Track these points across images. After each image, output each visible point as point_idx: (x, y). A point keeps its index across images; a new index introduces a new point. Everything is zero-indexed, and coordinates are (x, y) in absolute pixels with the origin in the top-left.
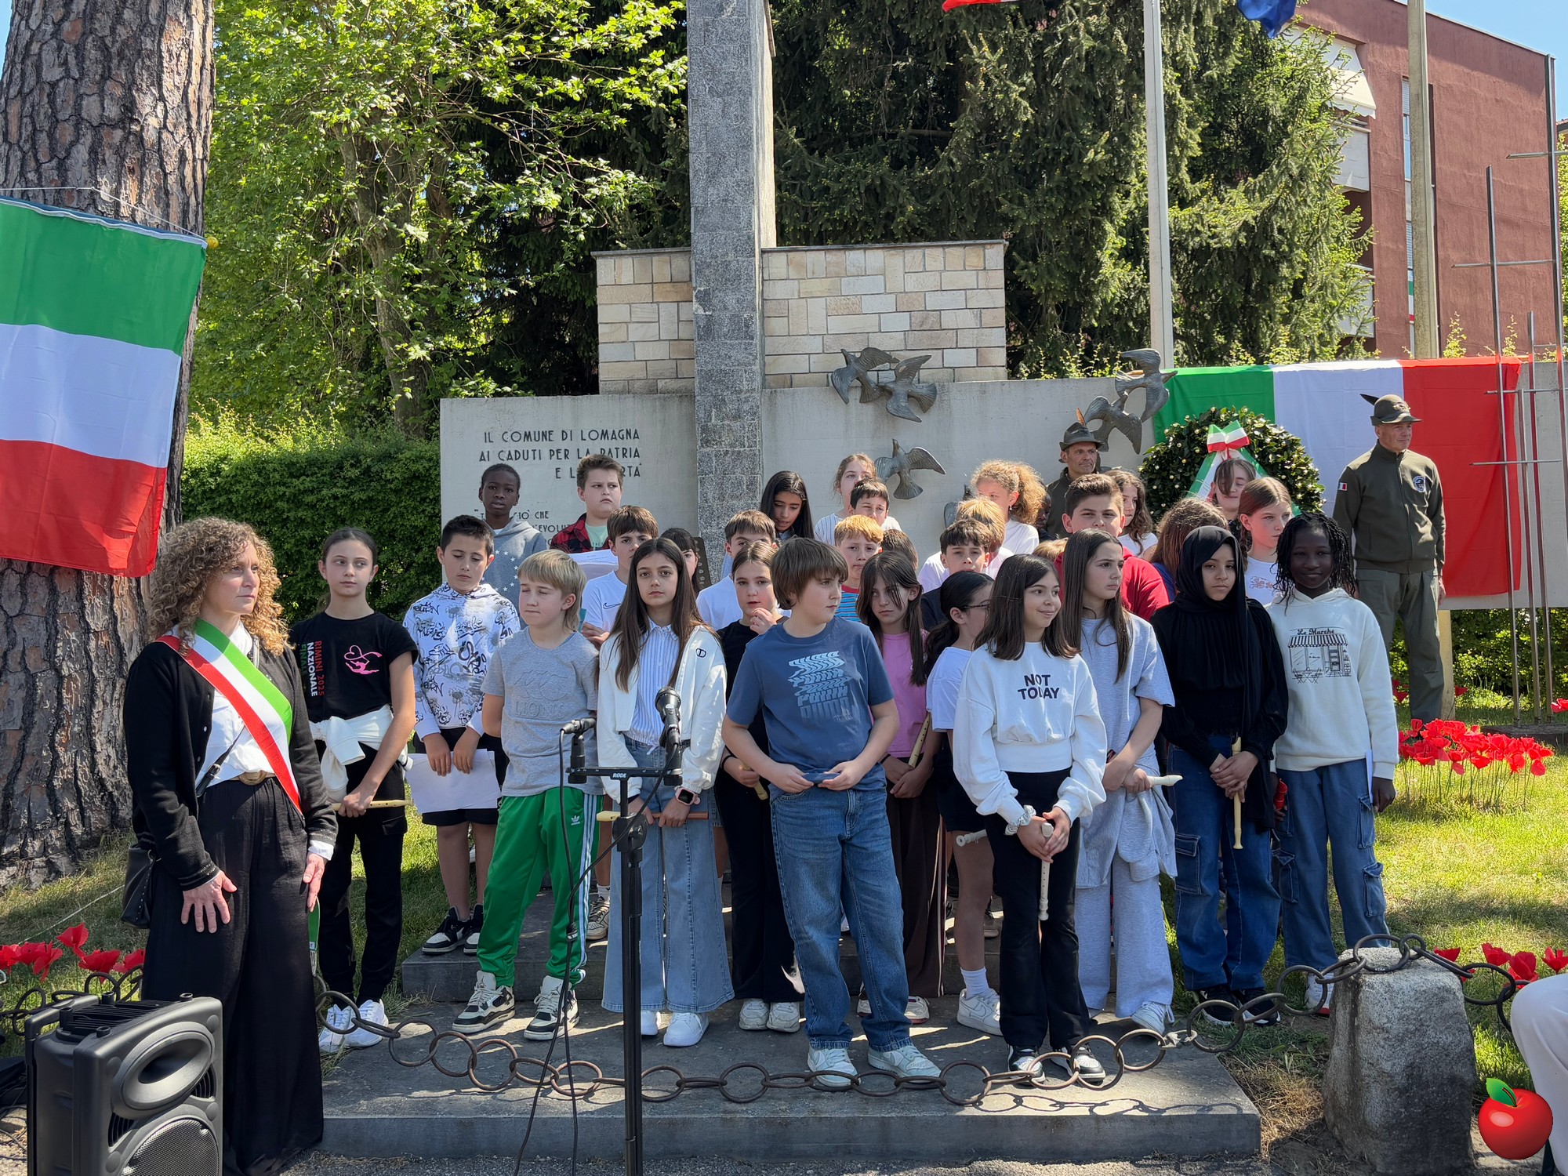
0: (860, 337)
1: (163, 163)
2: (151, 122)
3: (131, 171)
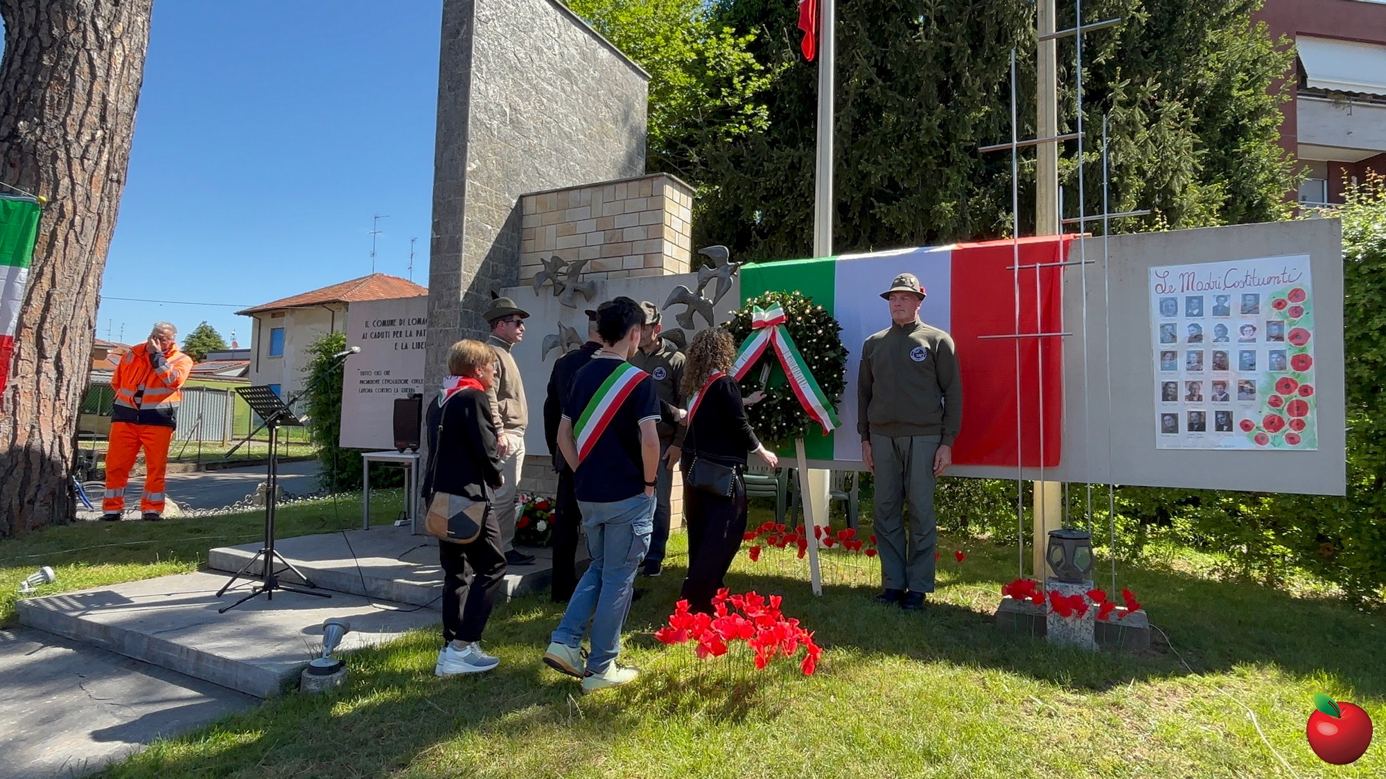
0: (574, 250)
1: (36, 162)
2: (29, 136)
3: (12, 165)
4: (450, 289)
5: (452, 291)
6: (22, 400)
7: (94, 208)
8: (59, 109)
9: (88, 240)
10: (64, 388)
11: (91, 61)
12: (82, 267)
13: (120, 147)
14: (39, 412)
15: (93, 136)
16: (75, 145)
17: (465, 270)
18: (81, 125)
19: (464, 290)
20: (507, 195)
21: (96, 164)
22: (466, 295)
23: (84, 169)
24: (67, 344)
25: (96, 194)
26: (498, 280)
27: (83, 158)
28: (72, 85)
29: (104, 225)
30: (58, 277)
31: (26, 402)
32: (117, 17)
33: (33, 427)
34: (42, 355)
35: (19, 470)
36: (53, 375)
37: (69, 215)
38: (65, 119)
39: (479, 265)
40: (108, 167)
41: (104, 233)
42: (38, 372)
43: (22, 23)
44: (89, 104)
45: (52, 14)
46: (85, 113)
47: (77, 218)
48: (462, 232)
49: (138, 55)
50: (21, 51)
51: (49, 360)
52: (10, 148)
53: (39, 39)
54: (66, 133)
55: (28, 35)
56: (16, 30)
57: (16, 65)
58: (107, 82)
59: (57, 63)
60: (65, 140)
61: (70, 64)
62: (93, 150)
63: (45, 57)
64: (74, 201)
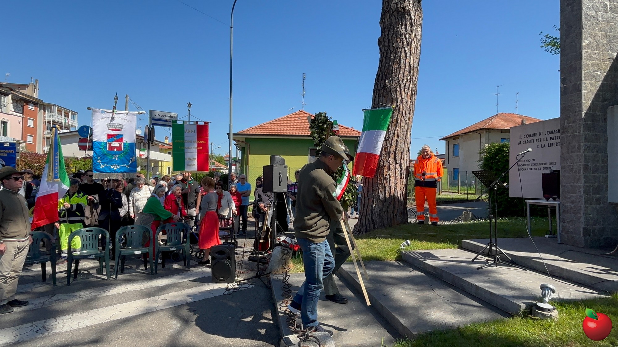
1: (391, 93)
2: (389, 85)
3: (385, 97)
4: (576, 112)
5: (576, 113)
6: (391, 179)
7: (408, 107)
8: (397, 73)
9: (407, 119)
10: (403, 174)
11: (405, 50)
12: (406, 129)
13: (415, 81)
14: (396, 183)
15: (407, 79)
16: (402, 84)
17: (584, 100)
18: (403, 77)
19: (584, 111)
20: (610, 52)
21: (408, 89)
22: (586, 114)
23: (405, 93)
24: (403, 158)
25: (409, 101)
26: (606, 102)
27: (405, 88)
28: (400, 63)
29: (411, 112)
30: (399, 134)
31: (392, 179)
32: (412, 32)
33: (395, 188)
34: (396, 163)
35: (392, 203)
36: (399, 169)
37: (401, 111)
38: (399, 76)
39: (593, 96)
40: (412, 90)
41: (411, 115)
42: (395, 169)
43: (384, 46)
44: (405, 68)
45: (393, 38)
46: (404, 71)
47: (404, 111)
48: (581, 80)
49: (419, 44)
50: (385, 56)
51: (398, 164)
52: (384, 91)
53: (390, 49)
54: (399, 81)
55: (386, 50)
56: (383, 49)
57: (383, 62)
58: (410, 57)
59: (395, 56)
60: (399, 83)
61: (399, 55)
62: (407, 85)
63: (392, 55)
64: (403, 105)
